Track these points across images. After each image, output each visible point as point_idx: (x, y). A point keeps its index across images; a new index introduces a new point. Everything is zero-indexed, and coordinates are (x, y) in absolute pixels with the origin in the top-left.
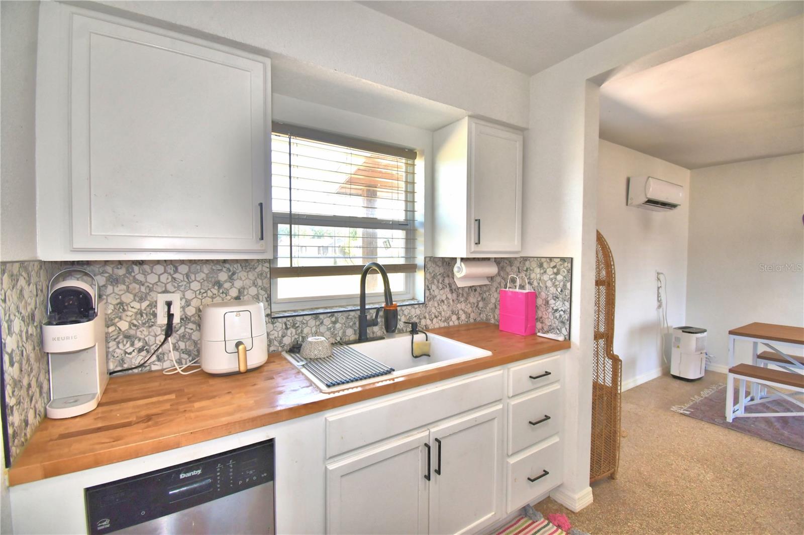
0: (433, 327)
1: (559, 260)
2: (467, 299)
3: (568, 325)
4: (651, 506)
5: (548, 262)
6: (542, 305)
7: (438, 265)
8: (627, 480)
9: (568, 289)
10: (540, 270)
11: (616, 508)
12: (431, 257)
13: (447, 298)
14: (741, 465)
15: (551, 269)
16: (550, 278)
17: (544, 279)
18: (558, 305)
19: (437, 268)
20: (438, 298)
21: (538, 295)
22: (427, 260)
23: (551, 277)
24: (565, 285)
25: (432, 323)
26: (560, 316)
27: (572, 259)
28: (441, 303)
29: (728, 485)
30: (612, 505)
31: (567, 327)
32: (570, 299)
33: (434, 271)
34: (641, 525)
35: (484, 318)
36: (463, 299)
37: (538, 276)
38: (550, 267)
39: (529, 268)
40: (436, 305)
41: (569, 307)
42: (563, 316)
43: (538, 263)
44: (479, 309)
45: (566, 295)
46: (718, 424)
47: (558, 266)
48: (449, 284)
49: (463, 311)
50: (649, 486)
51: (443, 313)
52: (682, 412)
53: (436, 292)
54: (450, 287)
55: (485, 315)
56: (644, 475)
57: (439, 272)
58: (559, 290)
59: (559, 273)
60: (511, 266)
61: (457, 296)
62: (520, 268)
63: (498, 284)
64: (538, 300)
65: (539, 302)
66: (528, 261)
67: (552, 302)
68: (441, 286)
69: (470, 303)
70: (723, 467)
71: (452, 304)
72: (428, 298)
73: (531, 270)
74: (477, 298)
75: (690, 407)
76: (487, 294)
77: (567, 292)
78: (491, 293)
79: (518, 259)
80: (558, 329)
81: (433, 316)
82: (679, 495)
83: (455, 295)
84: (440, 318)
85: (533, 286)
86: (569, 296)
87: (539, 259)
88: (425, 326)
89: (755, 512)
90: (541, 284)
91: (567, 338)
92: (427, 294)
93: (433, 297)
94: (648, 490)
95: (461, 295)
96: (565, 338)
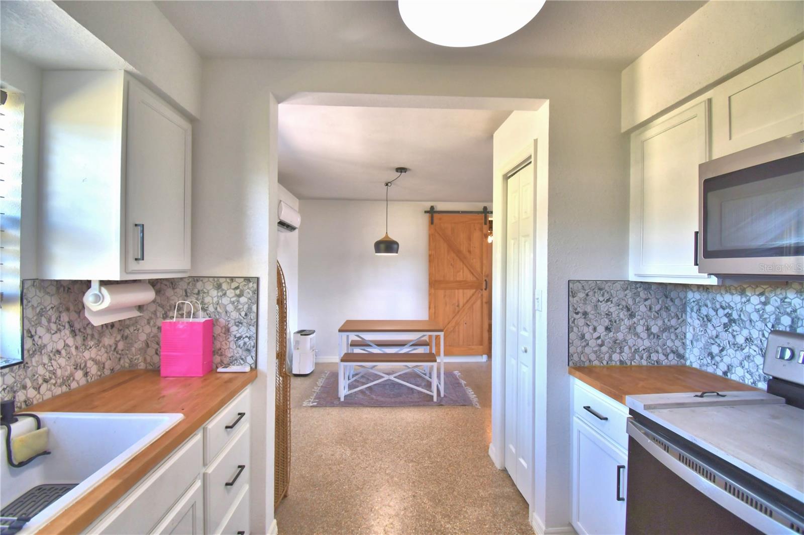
0: (41, 400)
1: (242, 280)
2: (99, 341)
3: (255, 352)
4: (323, 505)
5: (228, 283)
6: (221, 334)
7: (48, 293)
8: (296, 491)
9: (254, 312)
10: (218, 292)
11: (299, 525)
12: (34, 280)
13: (66, 345)
14: (362, 433)
15: (233, 291)
16: (231, 301)
17: (223, 302)
18: (243, 331)
19: (47, 298)
20: (49, 348)
21: (215, 323)
22: (27, 285)
23: (233, 299)
24: (250, 308)
25: (39, 393)
26: (245, 343)
27: (258, 278)
28: (54, 355)
29: (361, 454)
30: (295, 525)
31: (253, 354)
32: (256, 323)
33: (40, 303)
34: (323, 528)
35: (127, 365)
36: (93, 343)
37: (215, 299)
38: (231, 288)
39: (202, 290)
40: (45, 360)
41: (255, 331)
42: (248, 343)
43: (215, 283)
44: (117, 353)
45: (252, 320)
46: (337, 406)
47: (241, 287)
48: (69, 322)
49: (93, 361)
50: (314, 486)
51: (59, 372)
52: (311, 405)
53: (46, 338)
54: (71, 326)
55: (127, 360)
56: (307, 477)
57: (51, 303)
58: (243, 314)
59: (243, 295)
60: (174, 289)
61: (84, 340)
62: (189, 291)
63: (152, 313)
64: (215, 328)
65: (217, 330)
66: (201, 282)
67: (234, 329)
68: (54, 327)
69: (104, 346)
70: (353, 439)
71: (74, 353)
72: (29, 351)
73: (204, 293)
74: (116, 337)
75: (315, 399)
76: (132, 329)
77: (253, 316)
78: (138, 326)
79: (186, 280)
80: (242, 359)
81: (40, 381)
82: (337, 481)
83: (79, 339)
84: (53, 381)
85: (208, 312)
86: (255, 320)
87: (216, 279)
88: (25, 402)
89: (382, 466)
90: (219, 309)
91: (253, 366)
92: (29, 343)
93: (39, 349)
94: (315, 490)
95: (89, 337)
96: (251, 368)
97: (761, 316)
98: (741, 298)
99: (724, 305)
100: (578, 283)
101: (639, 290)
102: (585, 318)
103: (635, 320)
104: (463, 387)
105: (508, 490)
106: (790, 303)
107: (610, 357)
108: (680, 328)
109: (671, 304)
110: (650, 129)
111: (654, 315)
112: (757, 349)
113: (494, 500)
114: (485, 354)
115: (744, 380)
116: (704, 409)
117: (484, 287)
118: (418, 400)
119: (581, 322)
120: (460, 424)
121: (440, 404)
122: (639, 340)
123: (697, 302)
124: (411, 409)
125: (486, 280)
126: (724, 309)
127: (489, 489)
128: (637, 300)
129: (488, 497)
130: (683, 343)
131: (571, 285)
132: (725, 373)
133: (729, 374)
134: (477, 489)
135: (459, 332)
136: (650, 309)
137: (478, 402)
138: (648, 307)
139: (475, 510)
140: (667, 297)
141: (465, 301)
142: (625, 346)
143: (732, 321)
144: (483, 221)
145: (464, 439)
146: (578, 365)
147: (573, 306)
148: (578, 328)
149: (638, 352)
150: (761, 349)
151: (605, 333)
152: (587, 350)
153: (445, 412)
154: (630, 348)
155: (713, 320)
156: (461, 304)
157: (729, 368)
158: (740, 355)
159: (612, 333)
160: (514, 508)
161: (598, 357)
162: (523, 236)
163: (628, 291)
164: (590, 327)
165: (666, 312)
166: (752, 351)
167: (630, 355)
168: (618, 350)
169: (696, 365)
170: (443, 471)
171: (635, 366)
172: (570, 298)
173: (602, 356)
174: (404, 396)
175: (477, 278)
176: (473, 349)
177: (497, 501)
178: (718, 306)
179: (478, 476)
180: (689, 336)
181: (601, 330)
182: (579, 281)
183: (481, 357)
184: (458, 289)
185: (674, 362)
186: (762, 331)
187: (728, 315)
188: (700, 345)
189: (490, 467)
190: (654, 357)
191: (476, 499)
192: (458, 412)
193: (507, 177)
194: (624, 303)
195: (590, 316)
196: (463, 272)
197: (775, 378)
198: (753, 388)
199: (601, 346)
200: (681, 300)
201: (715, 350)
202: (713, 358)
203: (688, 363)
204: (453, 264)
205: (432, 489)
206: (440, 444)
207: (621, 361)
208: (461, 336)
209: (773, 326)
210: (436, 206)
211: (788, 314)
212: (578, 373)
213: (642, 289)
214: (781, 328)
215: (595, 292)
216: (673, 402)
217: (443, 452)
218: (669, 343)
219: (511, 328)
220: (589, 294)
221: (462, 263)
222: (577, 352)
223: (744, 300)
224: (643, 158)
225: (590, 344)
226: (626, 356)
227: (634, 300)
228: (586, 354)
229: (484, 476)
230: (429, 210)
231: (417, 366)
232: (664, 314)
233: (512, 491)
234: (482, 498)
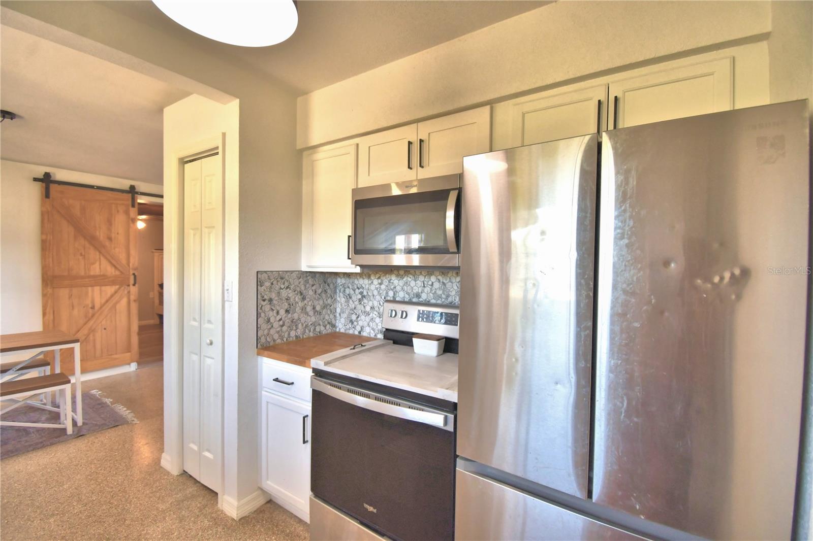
97: (379, 292)
98: (369, 281)
99: (359, 286)
100: (265, 274)
101: (308, 278)
102: (270, 304)
103: (306, 302)
104: (109, 406)
105: (191, 490)
106: (393, 283)
107: (289, 334)
108: (333, 306)
109: (328, 287)
110: (318, 153)
111: (318, 297)
112: (377, 313)
113: (177, 507)
114: (134, 362)
115: (370, 335)
116: (356, 356)
117: (132, 281)
118: (41, 440)
119: (267, 308)
120: (116, 448)
121: (79, 434)
122: (309, 318)
123: (343, 285)
124: (30, 455)
125: (134, 274)
126: (359, 289)
127: (169, 499)
128: (307, 286)
129: (170, 506)
130: (335, 316)
131: (259, 276)
132: (360, 332)
133: (362, 333)
134: (155, 506)
135: (94, 340)
136: (315, 292)
137: (134, 417)
138: (314, 291)
139: (158, 527)
140: (325, 283)
141: (103, 301)
142: (299, 324)
143: (364, 297)
144: (130, 202)
145: (125, 463)
146: (265, 346)
147: (261, 294)
148: (265, 313)
149: (308, 326)
150: (379, 313)
151: (285, 315)
152: (272, 332)
153: (88, 442)
154: (302, 325)
155: (353, 297)
156: (97, 306)
157: (362, 328)
158: (368, 319)
159: (290, 314)
160: (200, 503)
161: (280, 336)
162: (206, 227)
163: (301, 279)
164: (275, 311)
165: (325, 294)
166: (374, 315)
167: (303, 330)
168: (294, 328)
169: (342, 331)
170: (104, 507)
171: (306, 338)
172: (258, 287)
173: (283, 334)
174: (13, 442)
175: (121, 272)
176: (116, 359)
177: (181, 506)
178: (356, 287)
179: (152, 493)
180: (338, 310)
181: (282, 312)
182: (266, 272)
183: (128, 366)
184: (92, 286)
185: (329, 331)
186: (379, 301)
187: (361, 293)
188: (345, 315)
189: (166, 477)
190: (318, 329)
191: (156, 515)
192: (108, 437)
193: (183, 162)
194: (298, 289)
195: (274, 302)
196: (100, 265)
197: (387, 329)
198: (375, 339)
199: (282, 326)
200: (334, 284)
201: (354, 317)
202: (352, 323)
203: (338, 330)
204: (83, 254)
205: (93, 533)
206: (92, 479)
207: (296, 336)
208: (98, 346)
209: (385, 298)
210: (54, 174)
211: (392, 290)
212: (266, 353)
213: (310, 277)
214: (389, 298)
215: (278, 281)
216: (339, 356)
217: (98, 487)
218: (327, 317)
219: (191, 323)
220: (274, 283)
221: (98, 253)
222: (264, 335)
223: (370, 282)
224: (312, 174)
225: (274, 326)
226: (299, 332)
227: (305, 286)
228: (271, 335)
229: (159, 490)
230: (42, 177)
231: (35, 395)
232: (324, 295)
233: (196, 489)
234: (163, 511)
